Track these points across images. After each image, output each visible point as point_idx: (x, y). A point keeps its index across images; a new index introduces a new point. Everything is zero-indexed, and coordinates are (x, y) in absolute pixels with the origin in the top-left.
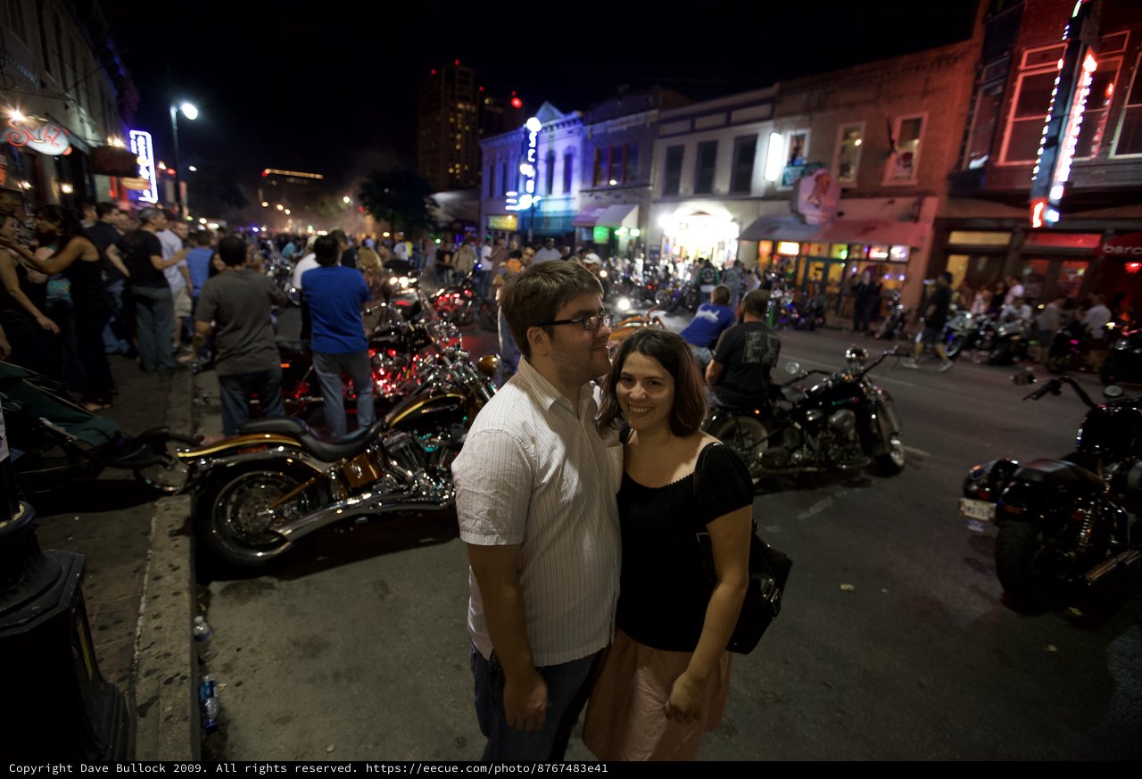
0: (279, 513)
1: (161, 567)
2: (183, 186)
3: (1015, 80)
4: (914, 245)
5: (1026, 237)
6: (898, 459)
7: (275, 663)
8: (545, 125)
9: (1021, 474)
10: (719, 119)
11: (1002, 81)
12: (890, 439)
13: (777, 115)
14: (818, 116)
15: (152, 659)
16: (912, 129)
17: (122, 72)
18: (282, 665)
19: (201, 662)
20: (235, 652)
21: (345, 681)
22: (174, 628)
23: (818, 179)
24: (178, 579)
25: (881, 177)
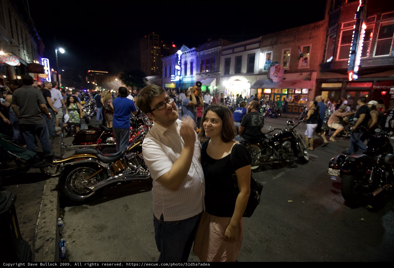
0: (90, 182)
1: (47, 202)
2: (60, 76)
3: (340, 32)
4: (309, 88)
5: (347, 84)
6: (307, 158)
7: (87, 234)
8: (183, 52)
9: (348, 159)
10: (242, 48)
11: (335, 33)
12: (304, 151)
13: (261, 47)
14: (275, 46)
15: (42, 233)
16: (307, 50)
17: (39, 38)
18: (90, 235)
19: (60, 235)
20: (73, 231)
21: (112, 239)
22: (50, 222)
23: (276, 67)
24: (53, 205)
25: (297, 66)
